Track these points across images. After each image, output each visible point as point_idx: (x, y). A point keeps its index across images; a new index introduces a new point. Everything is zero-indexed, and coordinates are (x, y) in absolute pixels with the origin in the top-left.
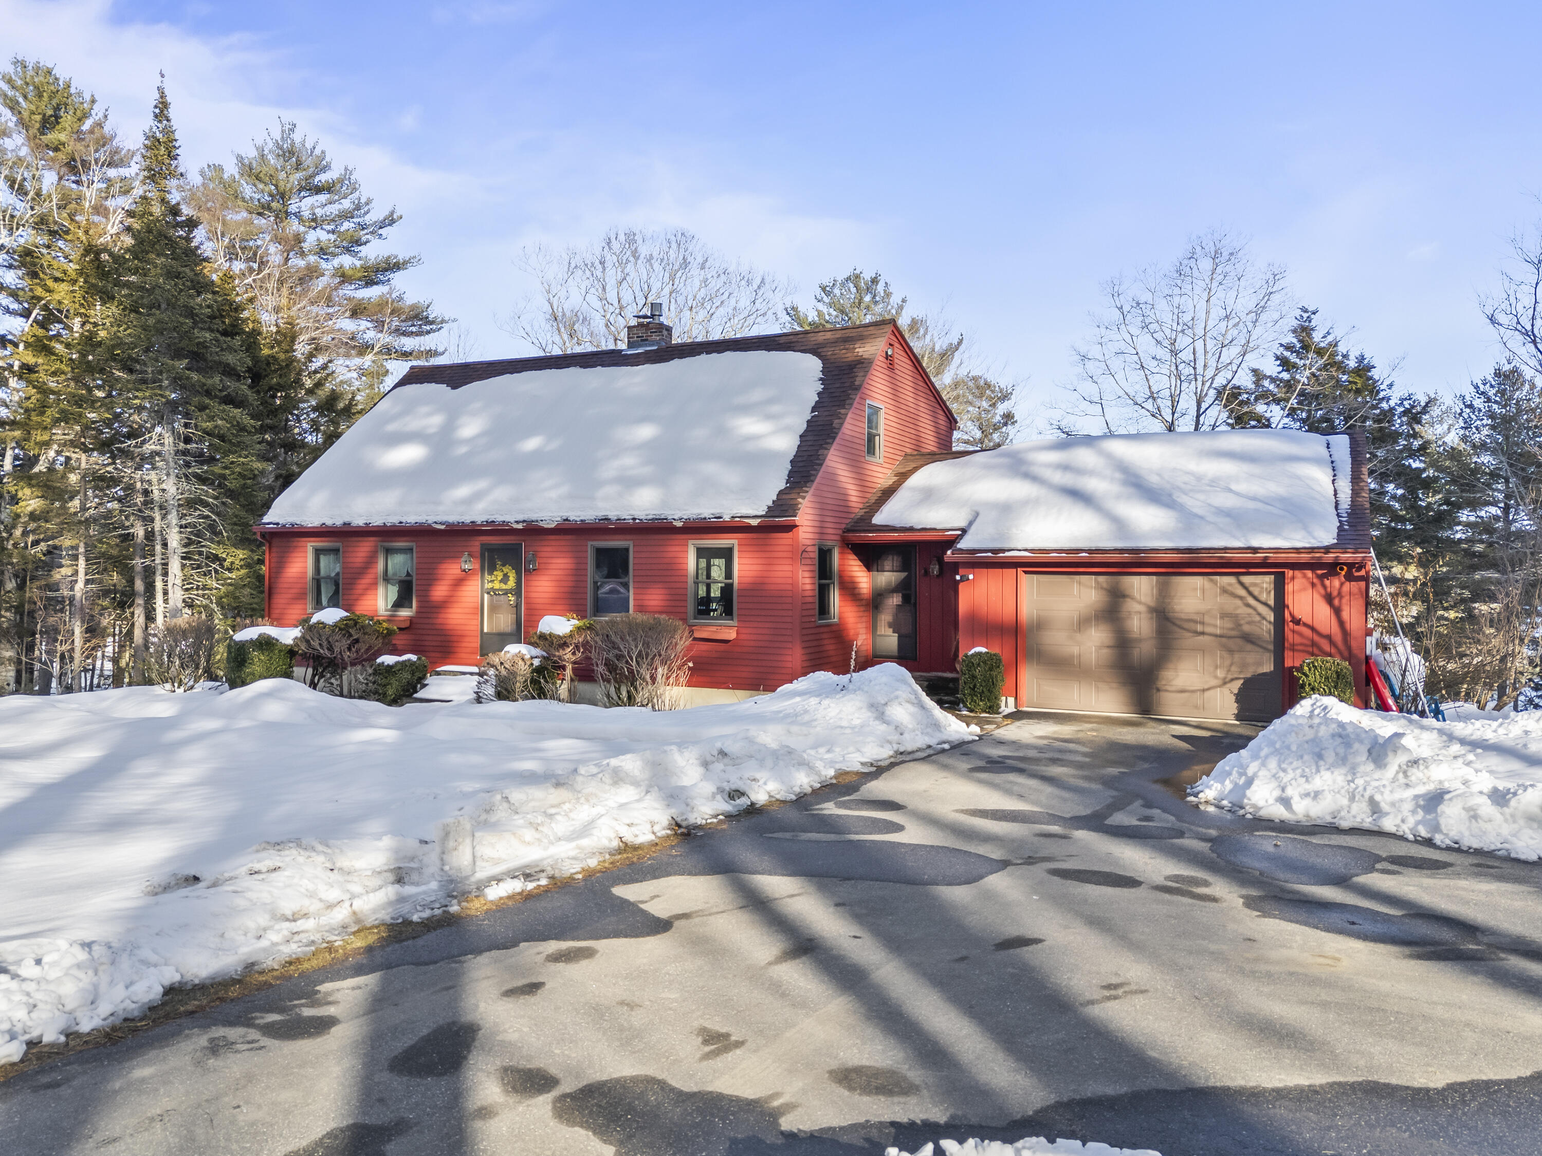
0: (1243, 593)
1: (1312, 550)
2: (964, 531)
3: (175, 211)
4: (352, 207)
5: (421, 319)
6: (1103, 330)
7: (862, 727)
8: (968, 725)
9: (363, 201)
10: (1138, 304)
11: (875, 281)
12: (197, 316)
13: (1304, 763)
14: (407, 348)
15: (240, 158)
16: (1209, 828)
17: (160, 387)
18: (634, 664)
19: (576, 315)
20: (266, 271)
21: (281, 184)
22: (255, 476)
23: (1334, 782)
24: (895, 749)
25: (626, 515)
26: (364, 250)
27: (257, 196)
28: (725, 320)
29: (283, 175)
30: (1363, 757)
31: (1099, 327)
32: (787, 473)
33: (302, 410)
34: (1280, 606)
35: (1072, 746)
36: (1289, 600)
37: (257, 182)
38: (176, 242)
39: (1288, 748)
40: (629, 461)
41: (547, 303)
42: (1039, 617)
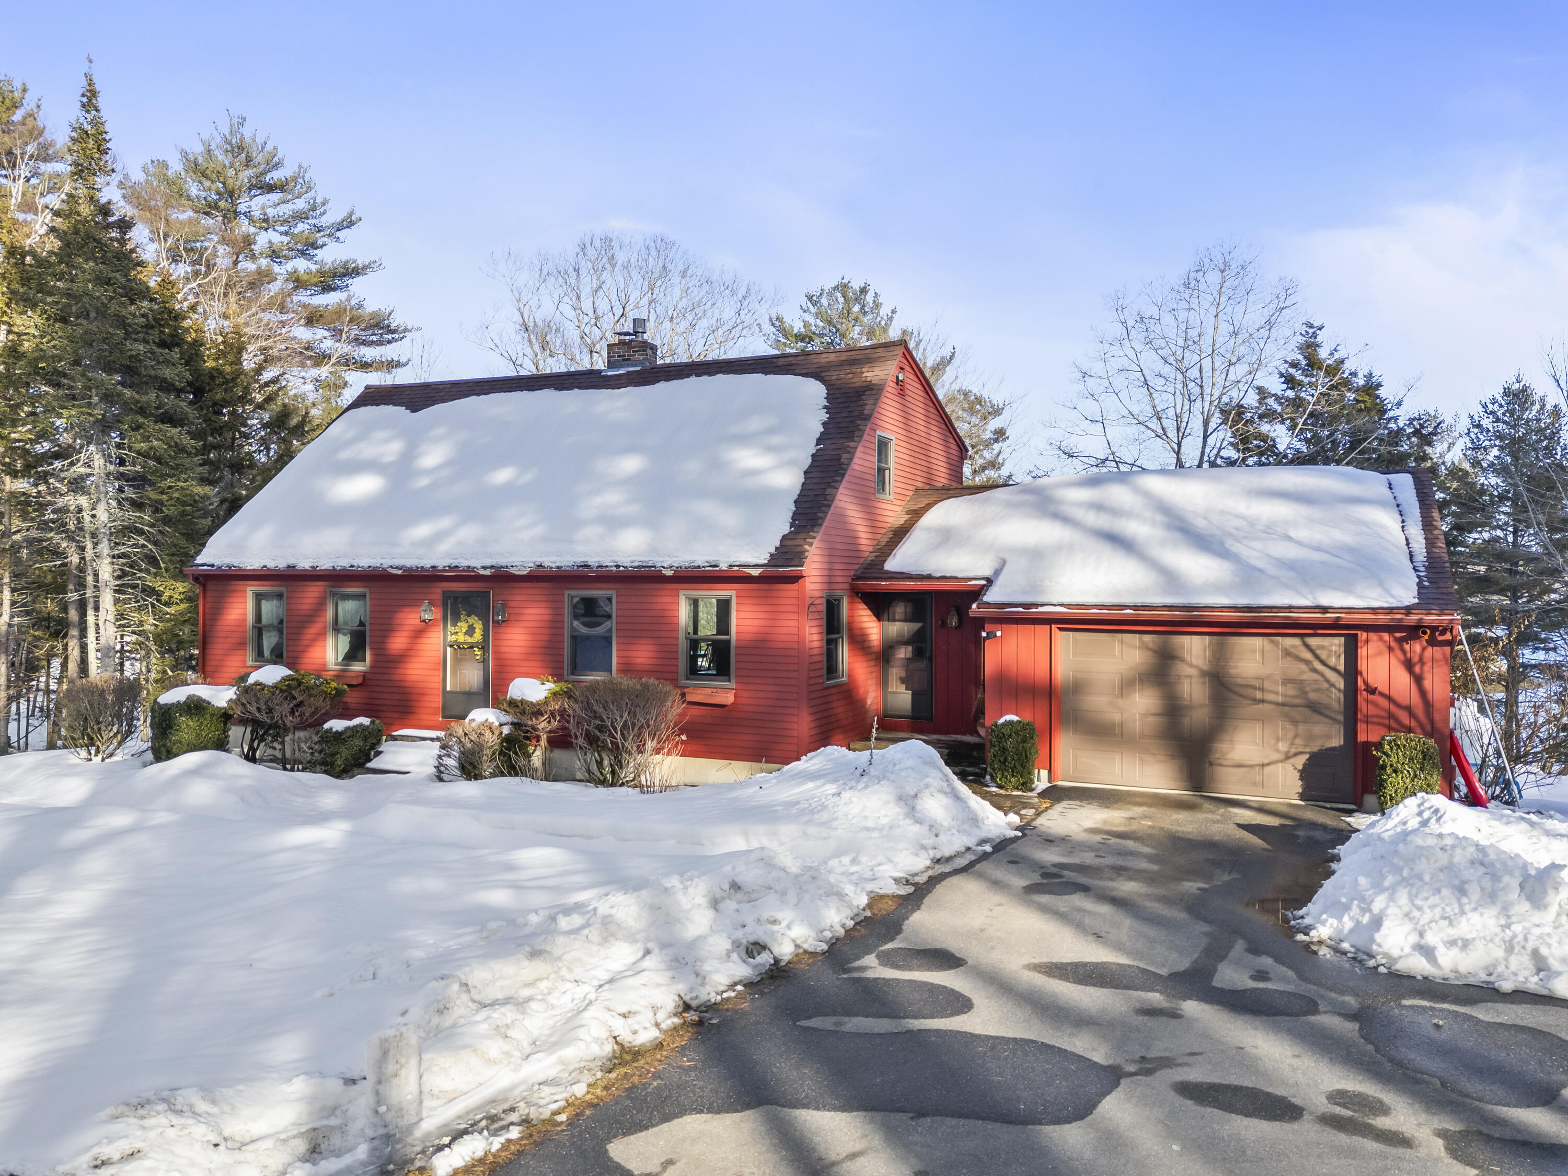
0: (1308, 656)
1: (1390, 610)
2: (990, 581)
3: (105, 210)
4: (307, 207)
5: (383, 328)
6: (1106, 347)
7: (891, 828)
8: (1006, 814)
9: (319, 201)
10: (1142, 318)
11: (864, 291)
12: (130, 326)
13: (1442, 899)
14: (368, 358)
15: (185, 154)
16: (1342, 992)
17: (89, 405)
18: (619, 736)
19: (549, 326)
20: (213, 275)
21: (230, 182)
22: (195, 501)
23: (1485, 927)
24: (932, 856)
25: (608, 561)
26: (320, 254)
27: (203, 194)
28: (708, 332)
29: (231, 172)
30: (1514, 895)
31: (1102, 342)
32: (791, 514)
33: (251, 427)
34: (1352, 671)
35: (1130, 844)
36: (1362, 665)
37: (203, 179)
38: (106, 245)
39: (1420, 877)
40: (612, 498)
41: (517, 313)
42: (1075, 678)
